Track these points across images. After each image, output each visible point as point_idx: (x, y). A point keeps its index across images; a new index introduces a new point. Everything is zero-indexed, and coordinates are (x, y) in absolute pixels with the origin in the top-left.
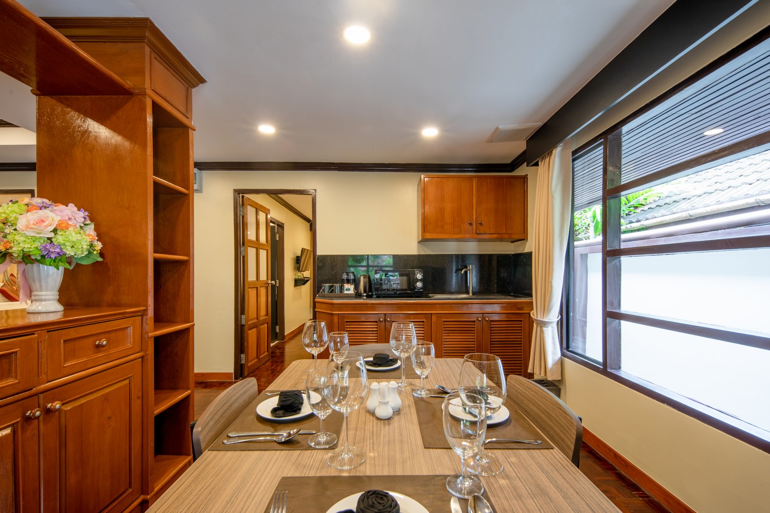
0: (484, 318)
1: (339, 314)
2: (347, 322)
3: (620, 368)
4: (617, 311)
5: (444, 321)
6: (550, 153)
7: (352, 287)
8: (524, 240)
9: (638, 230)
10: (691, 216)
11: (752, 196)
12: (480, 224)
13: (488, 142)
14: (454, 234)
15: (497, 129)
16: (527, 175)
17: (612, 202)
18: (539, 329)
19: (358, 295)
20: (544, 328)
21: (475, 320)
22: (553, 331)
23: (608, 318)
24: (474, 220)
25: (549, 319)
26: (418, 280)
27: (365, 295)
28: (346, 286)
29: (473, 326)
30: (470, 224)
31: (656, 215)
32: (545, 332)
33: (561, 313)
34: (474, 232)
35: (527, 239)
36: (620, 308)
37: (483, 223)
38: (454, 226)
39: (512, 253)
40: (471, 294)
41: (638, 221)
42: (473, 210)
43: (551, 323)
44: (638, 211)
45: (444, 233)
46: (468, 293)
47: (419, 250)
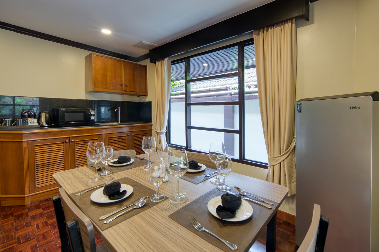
0: (130, 134)
1: (28, 141)
2: (36, 146)
3: (191, 147)
4: (190, 126)
5: (110, 138)
6: (164, 60)
7: (36, 121)
8: (146, 96)
9: (176, 95)
10: (193, 91)
11: (208, 87)
12: (127, 86)
13: (133, 46)
14: (112, 89)
15: (141, 42)
16: (147, 66)
17: (188, 85)
18: (158, 136)
19: (42, 126)
20: (161, 136)
21: (126, 135)
22: (164, 136)
23: (188, 129)
24: (123, 84)
25: (163, 132)
26: (91, 115)
27: (46, 126)
28: (30, 120)
29: (126, 139)
30: (121, 85)
31: (182, 90)
32: (161, 137)
33: (167, 129)
34: (123, 90)
35: (147, 95)
36: (191, 125)
37: (128, 86)
38: (112, 85)
39: (138, 101)
40: (119, 122)
41: (176, 91)
42: (122, 78)
43: (164, 133)
44: (174, 87)
45: (107, 89)
46: (118, 122)
47: (86, 97)
